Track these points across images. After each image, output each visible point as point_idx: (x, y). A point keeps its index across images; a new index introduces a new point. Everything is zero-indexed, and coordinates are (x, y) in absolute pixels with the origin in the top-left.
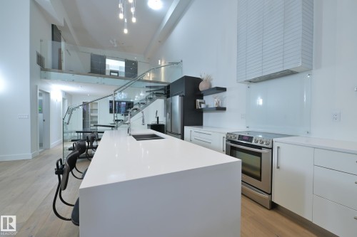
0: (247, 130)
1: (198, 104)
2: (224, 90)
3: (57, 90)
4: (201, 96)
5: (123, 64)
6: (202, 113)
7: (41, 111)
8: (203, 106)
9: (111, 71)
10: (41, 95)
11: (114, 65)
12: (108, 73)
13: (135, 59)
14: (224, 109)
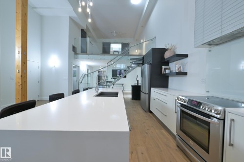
0: (207, 94)
1: (163, 70)
2: (186, 56)
3: (84, 65)
4: (167, 63)
5: (120, 46)
6: (168, 77)
7: (75, 76)
8: (167, 71)
9: (114, 52)
10: (74, 67)
11: (116, 47)
12: (112, 53)
13: (128, 41)
14: (186, 74)
